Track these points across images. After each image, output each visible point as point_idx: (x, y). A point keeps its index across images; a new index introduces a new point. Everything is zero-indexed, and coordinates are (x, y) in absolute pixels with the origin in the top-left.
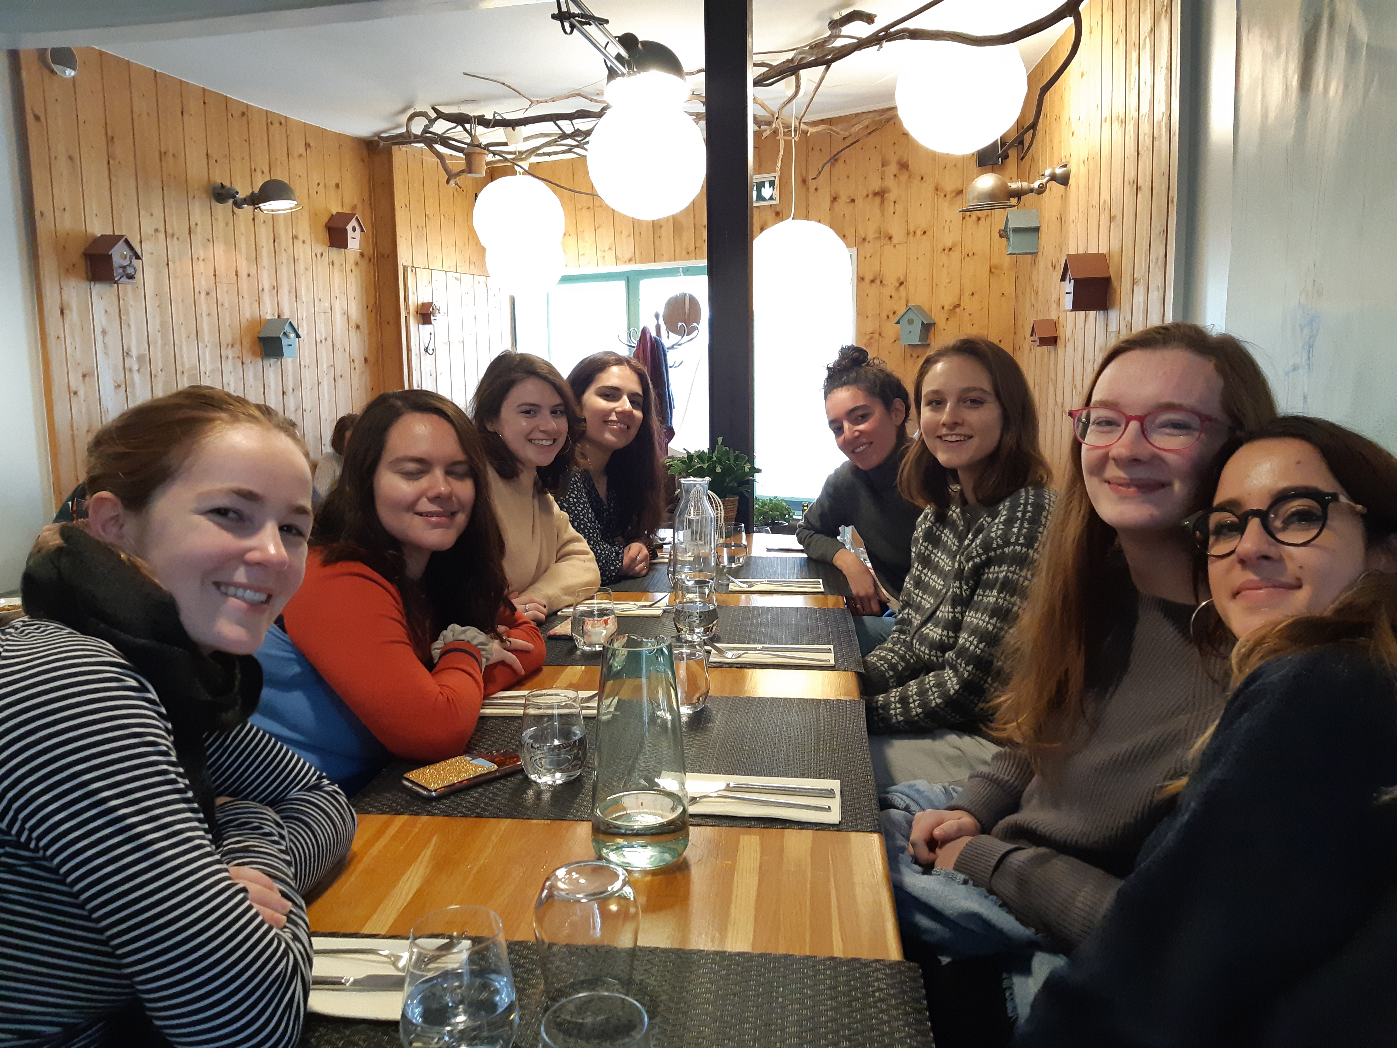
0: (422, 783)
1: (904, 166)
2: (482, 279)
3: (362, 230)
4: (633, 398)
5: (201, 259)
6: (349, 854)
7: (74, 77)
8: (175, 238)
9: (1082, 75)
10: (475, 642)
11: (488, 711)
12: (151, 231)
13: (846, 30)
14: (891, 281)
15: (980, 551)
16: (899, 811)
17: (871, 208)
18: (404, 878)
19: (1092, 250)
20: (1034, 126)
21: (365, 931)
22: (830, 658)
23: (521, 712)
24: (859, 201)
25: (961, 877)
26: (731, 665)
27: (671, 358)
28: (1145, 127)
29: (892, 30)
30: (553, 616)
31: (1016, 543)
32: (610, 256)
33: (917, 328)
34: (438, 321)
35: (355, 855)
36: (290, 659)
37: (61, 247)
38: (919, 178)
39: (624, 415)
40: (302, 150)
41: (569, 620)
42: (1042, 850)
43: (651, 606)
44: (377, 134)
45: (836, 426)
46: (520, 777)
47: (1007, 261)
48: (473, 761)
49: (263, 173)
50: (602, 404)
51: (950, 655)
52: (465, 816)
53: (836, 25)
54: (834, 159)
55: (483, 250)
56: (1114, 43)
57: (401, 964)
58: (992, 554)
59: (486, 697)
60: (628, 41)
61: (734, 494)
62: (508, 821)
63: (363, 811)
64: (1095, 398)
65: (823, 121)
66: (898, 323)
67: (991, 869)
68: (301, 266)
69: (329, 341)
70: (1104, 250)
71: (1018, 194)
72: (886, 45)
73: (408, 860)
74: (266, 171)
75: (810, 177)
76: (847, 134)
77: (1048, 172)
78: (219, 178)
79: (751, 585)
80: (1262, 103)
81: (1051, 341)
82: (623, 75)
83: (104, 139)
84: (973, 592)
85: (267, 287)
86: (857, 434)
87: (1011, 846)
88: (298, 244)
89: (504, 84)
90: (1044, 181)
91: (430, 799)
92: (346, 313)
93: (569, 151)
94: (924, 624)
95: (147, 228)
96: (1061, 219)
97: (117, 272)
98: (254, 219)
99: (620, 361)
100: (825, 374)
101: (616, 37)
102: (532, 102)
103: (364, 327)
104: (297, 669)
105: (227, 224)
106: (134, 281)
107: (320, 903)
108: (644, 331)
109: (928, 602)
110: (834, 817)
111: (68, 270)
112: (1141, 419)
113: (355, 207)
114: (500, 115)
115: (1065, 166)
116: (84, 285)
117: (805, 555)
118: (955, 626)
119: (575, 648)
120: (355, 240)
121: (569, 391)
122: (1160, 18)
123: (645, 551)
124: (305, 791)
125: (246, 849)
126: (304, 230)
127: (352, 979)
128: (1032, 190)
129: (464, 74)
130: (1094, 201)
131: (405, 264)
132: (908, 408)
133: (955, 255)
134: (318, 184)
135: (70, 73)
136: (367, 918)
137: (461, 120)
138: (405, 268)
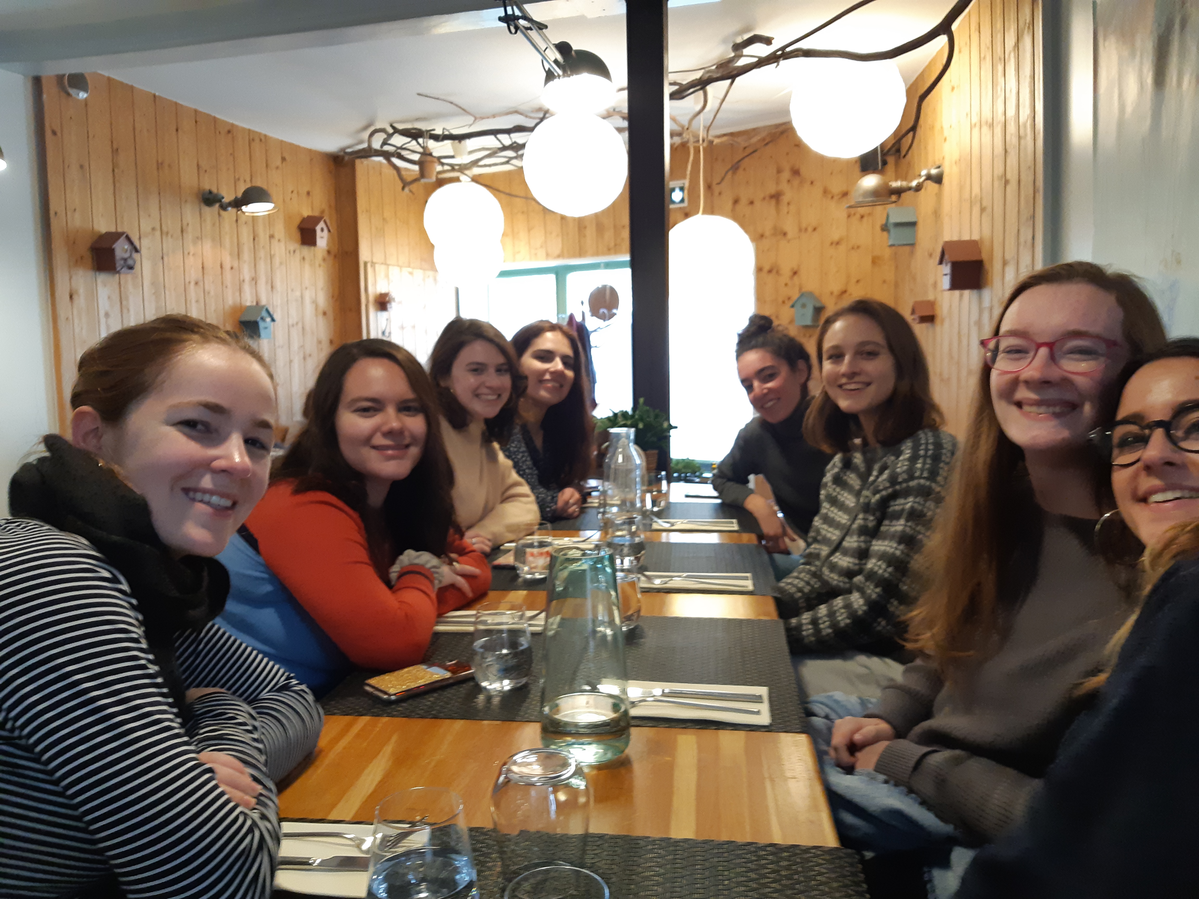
0: (383, 688)
1: (796, 172)
2: (430, 273)
3: (329, 231)
4: (565, 360)
5: (191, 254)
6: (317, 749)
7: (86, 98)
8: (169, 236)
9: (953, 88)
10: (428, 566)
11: (441, 628)
12: (149, 229)
13: (746, 51)
14: (786, 271)
15: (888, 485)
16: (820, 719)
17: (769, 209)
18: (367, 771)
19: (966, 237)
20: (914, 129)
21: (331, 817)
22: (749, 585)
23: (471, 629)
24: (758, 204)
25: (882, 777)
26: (659, 591)
27: (594, 340)
28: (1012, 128)
29: (788, 49)
30: (497, 550)
31: (920, 477)
32: (542, 253)
33: (809, 312)
34: (393, 307)
35: (321, 751)
36: (263, 579)
37: (71, 243)
38: (809, 183)
39: (557, 376)
40: (279, 162)
41: (512, 553)
42: (957, 752)
43: (584, 541)
44: (343, 150)
45: (748, 383)
46: (472, 684)
47: (887, 253)
48: (428, 670)
49: (245, 181)
50: (538, 365)
51: (858, 579)
52: (422, 717)
53: (738, 47)
54: (735, 168)
55: (433, 246)
56: (981, 59)
57: (365, 847)
58: (898, 487)
59: (440, 615)
60: (563, 48)
61: (653, 448)
62: (462, 722)
63: (329, 713)
64: (1004, 328)
65: (724, 135)
66: (793, 306)
67: (911, 769)
68: (277, 261)
69: (300, 325)
70: (976, 237)
71: (899, 192)
72: (782, 63)
73: (370, 756)
74: (248, 179)
75: (714, 183)
76: (746, 144)
77: (924, 172)
78: (208, 185)
79: (673, 525)
80: (1119, 102)
81: (929, 319)
82: (559, 76)
83: (111, 150)
84: (879, 523)
85: (247, 277)
86: (765, 391)
87: (926, 749)
88: (275, 242)
89: (452, 103)
90: (921, 180)
91: (389, 703)
92: (315, 302)
93: (507, 162)
94: (832, 553)
95: (146, 226)
96: (937, 214)
97: (119, 264)
98: (237, 221)
99: (553, 328)
100: (736, 340)
101: (554, 44)
102: (476, 119)
103: (330, 314)
104: (268, 588)
105: (214, 225)
106: (133, 271)
107: (289, 792)
108: (571, 317)
109: (834, 535)
110: (765, 719)
111: (77, 262)
112: (1050, 345)
113: (323, 212)
114: (448, 130)
115: (939, 167)
116: (90, 274)
117: (719, 501)
118: (863, 554)
119: (517, 576)
120: (323, 239)
121: (512, 351)
122: (1022, 35)
123: (577, 496)
124: (275, 691)
125: (221, 737)
126: (280, 230)
127: (318, 861)
128: (910, 189)
129: (419, 94)
130: (966, 195)
131: (366, 260)
132: (810, 368)
133: (842, 248)
134: (292, 192)
135: (83, 95)
136: (333, 806)
137: (414, 134)
138: (366, 264)
